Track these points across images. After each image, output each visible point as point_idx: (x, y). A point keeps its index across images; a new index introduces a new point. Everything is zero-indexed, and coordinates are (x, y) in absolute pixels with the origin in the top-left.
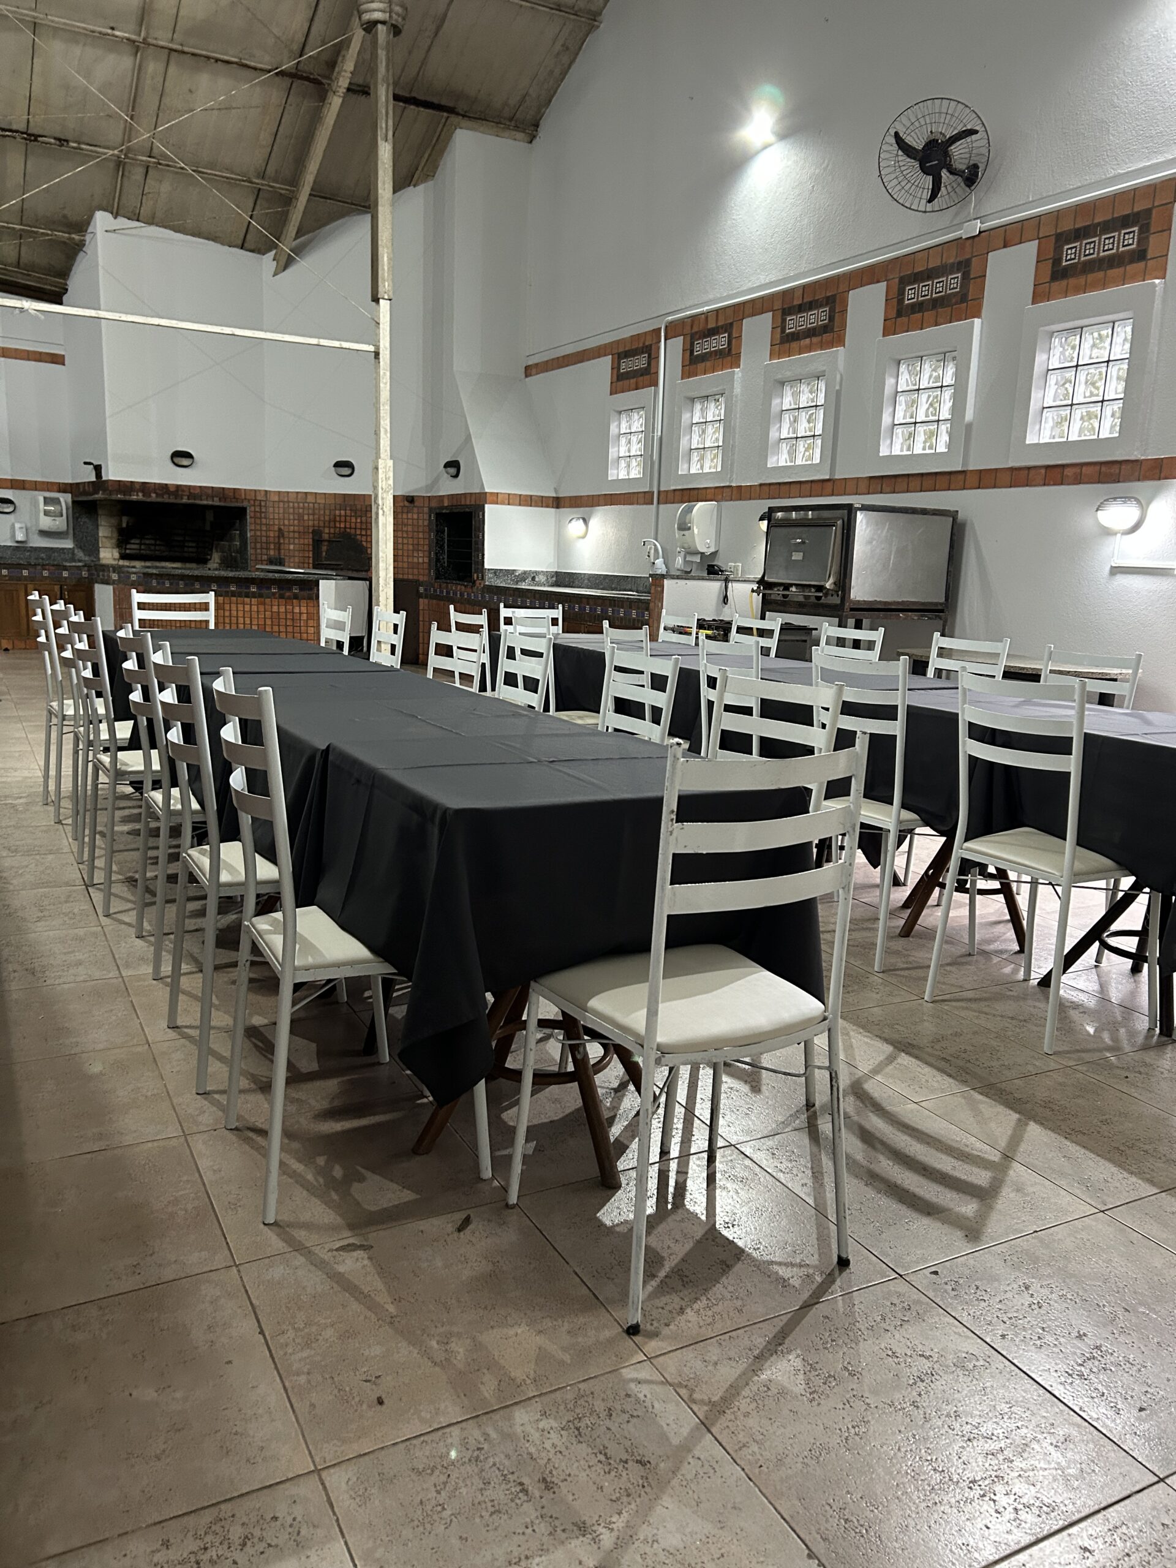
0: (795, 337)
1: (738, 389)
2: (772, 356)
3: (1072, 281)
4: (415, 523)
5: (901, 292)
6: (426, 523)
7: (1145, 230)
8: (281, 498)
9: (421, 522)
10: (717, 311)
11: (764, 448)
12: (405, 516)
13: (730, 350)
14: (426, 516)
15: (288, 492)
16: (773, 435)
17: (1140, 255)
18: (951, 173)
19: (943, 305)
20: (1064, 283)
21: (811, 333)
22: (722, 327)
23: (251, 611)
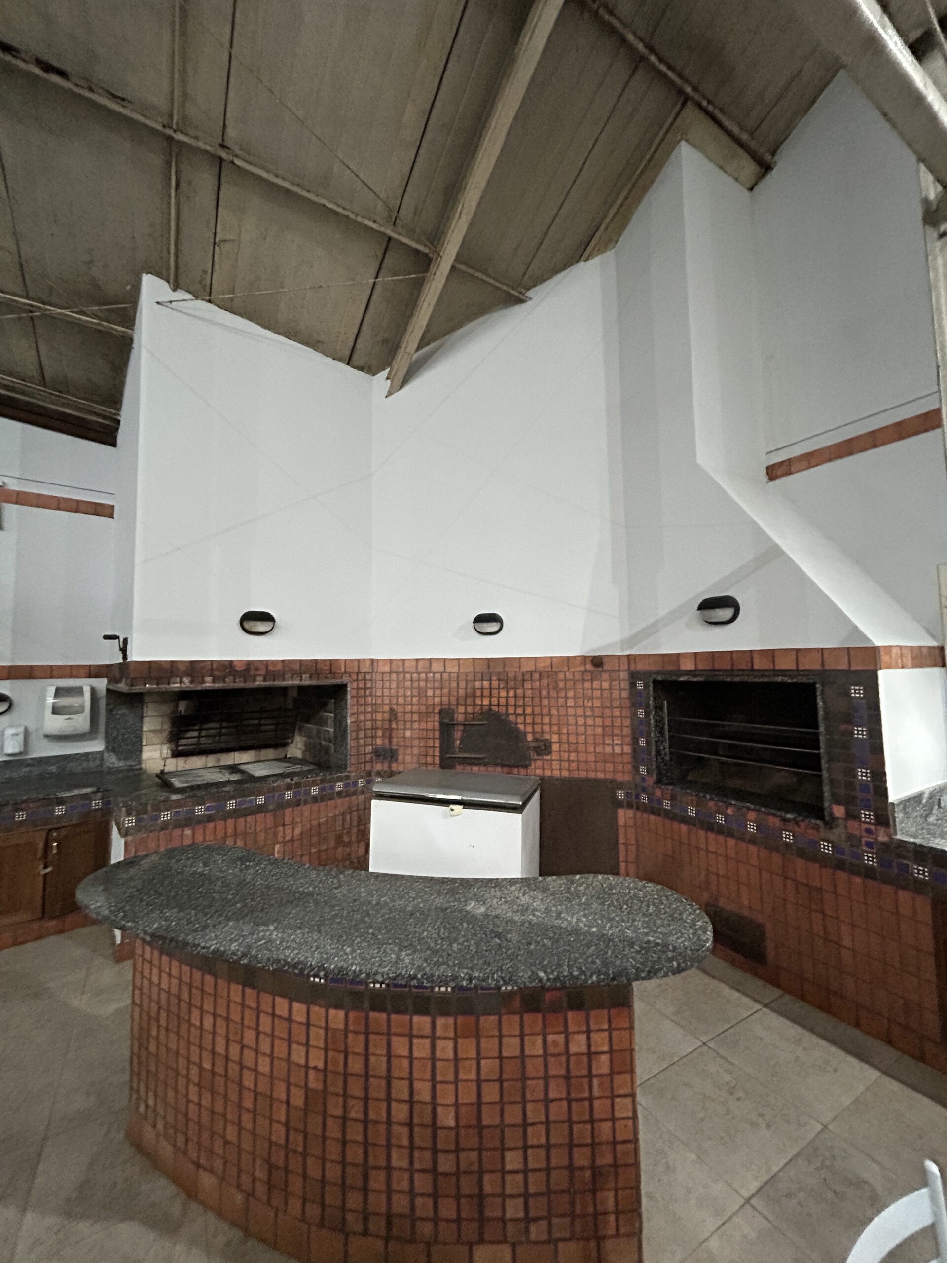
4: (606, 694)
6: (625, 694)
8: (394, 669)
9: (616, 694)
12: (587, 685)
14: (625, 685)
15: (404, 660)
23: (433, 1059)
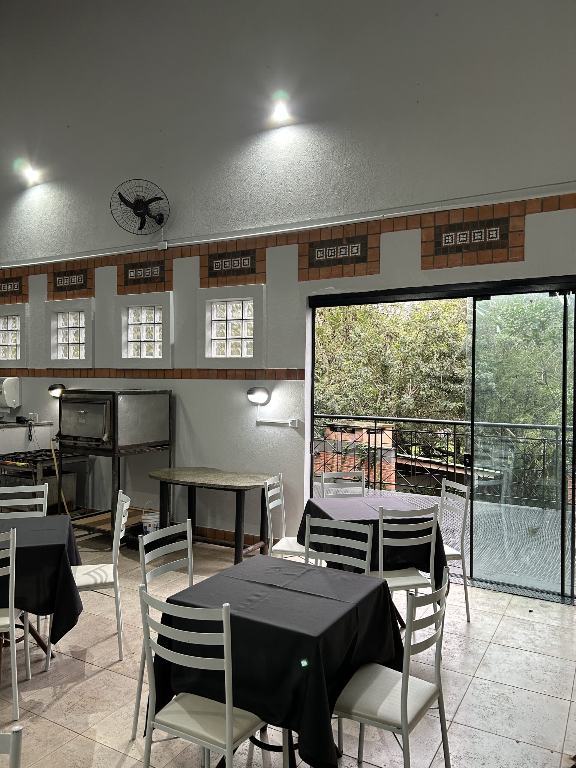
0: (63, 289)
1: (28, 314)
2: (49, 298)
3: (220, 279)
5: (126, 273)
7: (253, 259)
10: (11, 269)
11: (48, 349)
13: (21, 292)
16: (53, 341)
17: (252, 271)
18: (150, 217)
19: (151, 282)
20: (216, 279)
21: (73, 288)
22: (14, 278)
